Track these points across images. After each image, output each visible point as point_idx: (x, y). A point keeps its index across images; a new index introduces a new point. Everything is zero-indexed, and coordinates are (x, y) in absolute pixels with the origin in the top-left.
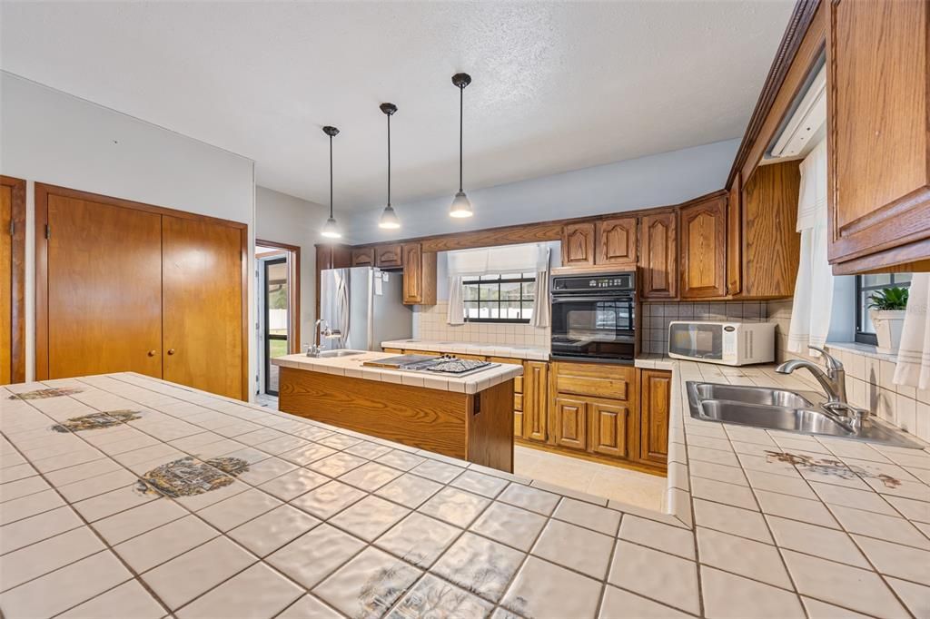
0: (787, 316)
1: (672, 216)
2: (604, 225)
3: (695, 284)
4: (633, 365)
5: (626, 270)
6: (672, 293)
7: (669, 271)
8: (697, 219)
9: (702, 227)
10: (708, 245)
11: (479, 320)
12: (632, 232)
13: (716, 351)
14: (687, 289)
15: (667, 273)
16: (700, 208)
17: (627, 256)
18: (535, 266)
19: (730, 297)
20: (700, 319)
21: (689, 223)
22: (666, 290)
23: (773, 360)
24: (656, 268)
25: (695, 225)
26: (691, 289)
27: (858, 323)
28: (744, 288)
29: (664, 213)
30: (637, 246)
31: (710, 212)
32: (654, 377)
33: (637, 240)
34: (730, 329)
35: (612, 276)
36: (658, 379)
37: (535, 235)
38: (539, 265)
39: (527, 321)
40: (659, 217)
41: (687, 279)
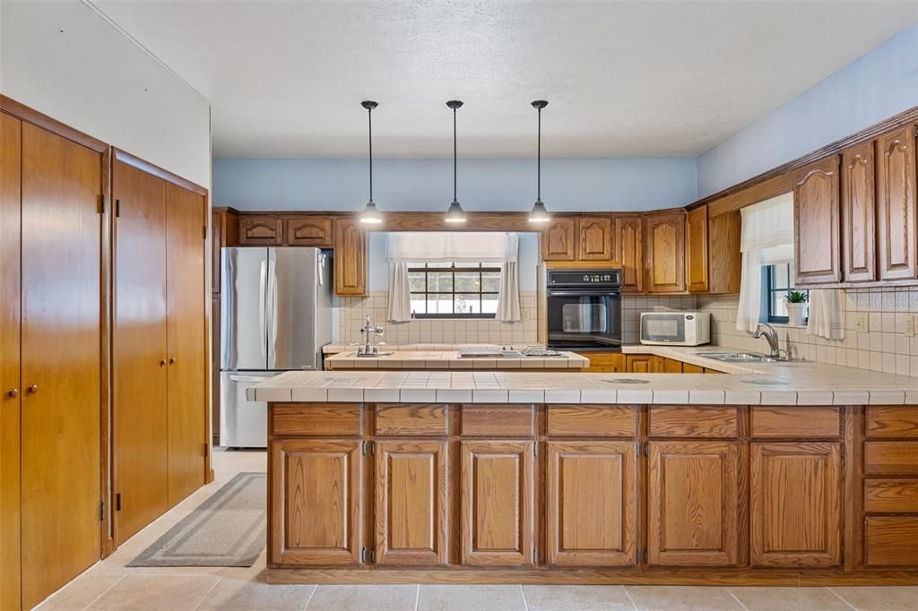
0: (735, 307)
1: (639, 220)
2: (583, 222)
3: (659, 281)
4: (621, 351)
5: (614, 268)
6: (640, 287)
7: (637, 268)
8: (660, 228)
9: (665, 234)
10: (670, 250)
11: (426, 316)
12: (607, 230)
13: (680, 336)
14: (652, 284)
15: (635, 271)
16: (663, 218)
17: (603, 253)
18: (503, 256)
19: (687, 293)
20: (652, 310)
21: (654, 229)
22: (635, 285)
23: (709, 341)
24: (627, 265)
25: (658, 231)
26: (656, 285)
27: (770, 311)
28: (711, 287)
29: (632, 217)
30: (611, 245)
31: (671, 223)
32: (636, 360)
33: (611, 239)
34: (690, 318)
35: (601, 273)
36: (639, 362)
37: (513, 224)
38: (508, 254)
39: (492, 316)
40: (630, 220)
41: (652, 277)
